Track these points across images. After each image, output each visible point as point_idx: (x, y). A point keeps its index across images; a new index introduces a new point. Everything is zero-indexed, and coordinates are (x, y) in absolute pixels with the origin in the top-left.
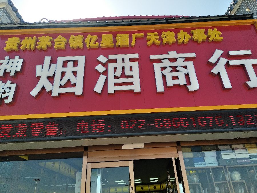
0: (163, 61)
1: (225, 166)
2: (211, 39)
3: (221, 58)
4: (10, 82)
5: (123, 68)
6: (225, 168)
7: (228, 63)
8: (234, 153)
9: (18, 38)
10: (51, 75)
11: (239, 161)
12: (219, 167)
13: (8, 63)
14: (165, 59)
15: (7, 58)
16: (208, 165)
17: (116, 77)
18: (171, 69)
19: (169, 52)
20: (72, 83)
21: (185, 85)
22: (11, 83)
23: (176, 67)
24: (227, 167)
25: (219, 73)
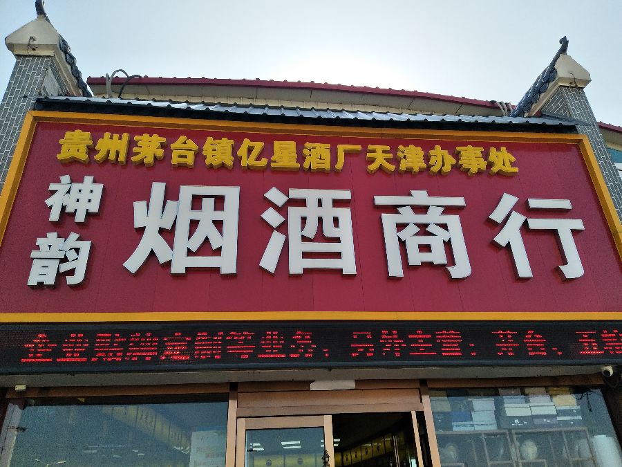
0: (400, 209)
1: (510, 430)
2: (495, 169)
3: (514, 213)
4: (77, 236)
5: (320, 220)
6: (510, 434)
7: (526, 223)
8: (527, 405)
9: (87, 135)
10: (168, 226)
11: (537, 422)
12: (499, 431)
13: (68, 192)
14: (405, 206)
15: (65, 179)
16: (478, 428)
17: (305, 239)
18: (417, 229)
19: (413, 192)
20: (215, 247)
21: (444, 265)
22: (79, 239)
23: (427, 225)
24: (513, 431)
25: (508, 244)
